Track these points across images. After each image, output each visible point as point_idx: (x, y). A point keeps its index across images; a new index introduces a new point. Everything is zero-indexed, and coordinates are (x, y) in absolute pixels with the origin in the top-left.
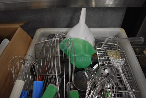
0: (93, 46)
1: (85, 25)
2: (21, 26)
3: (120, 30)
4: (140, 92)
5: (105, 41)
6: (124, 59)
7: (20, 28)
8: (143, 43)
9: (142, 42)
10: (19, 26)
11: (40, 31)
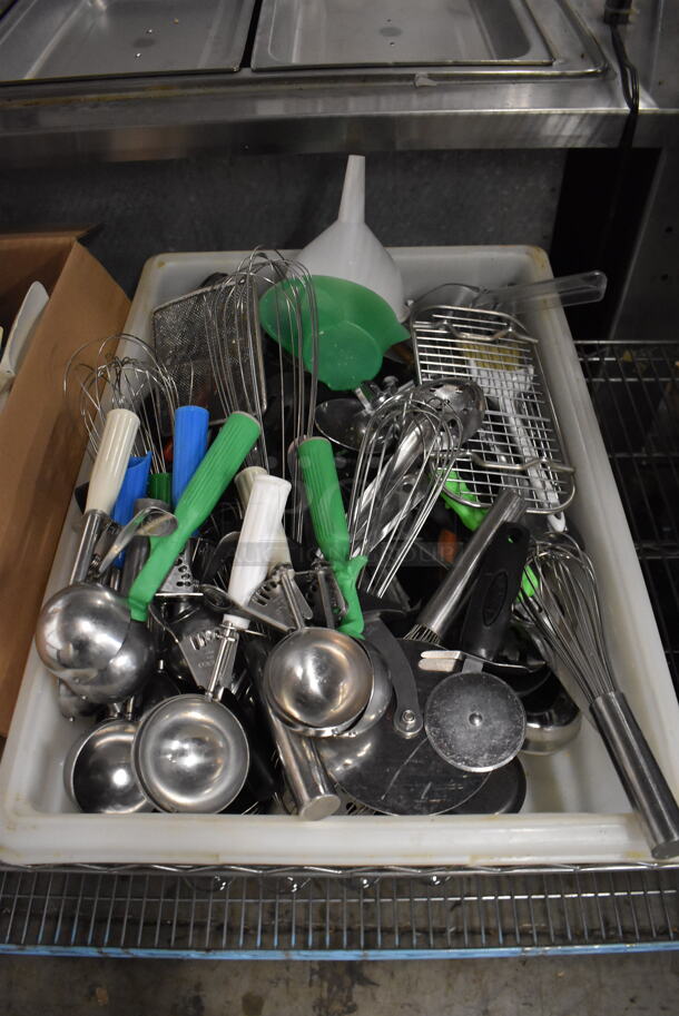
0: (403, 320)
1: (364, 228)
2: (82, 241)
3: (527, 253)
4: (573, 474)
5: (459, 301)
6: (532, 371)
7: (79, 245)
8: (602, 297)
9: (598, 293)
10: (74, 238)
11: (161, 264)
